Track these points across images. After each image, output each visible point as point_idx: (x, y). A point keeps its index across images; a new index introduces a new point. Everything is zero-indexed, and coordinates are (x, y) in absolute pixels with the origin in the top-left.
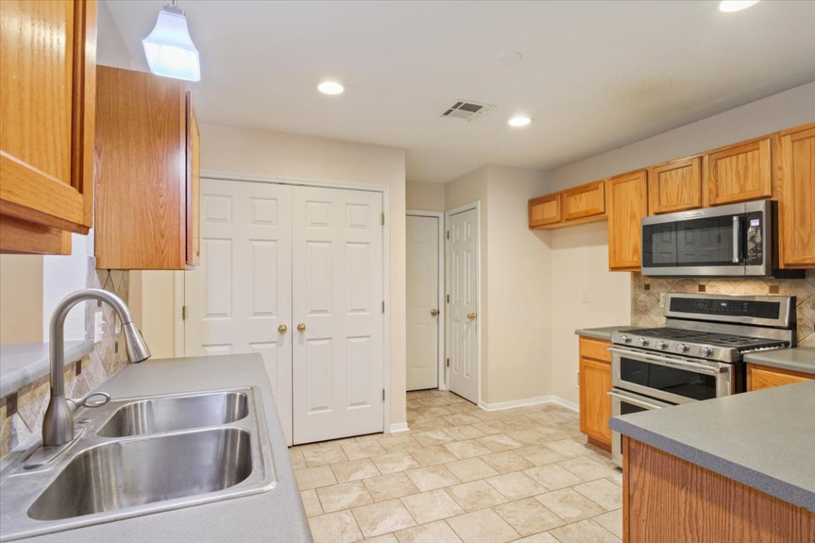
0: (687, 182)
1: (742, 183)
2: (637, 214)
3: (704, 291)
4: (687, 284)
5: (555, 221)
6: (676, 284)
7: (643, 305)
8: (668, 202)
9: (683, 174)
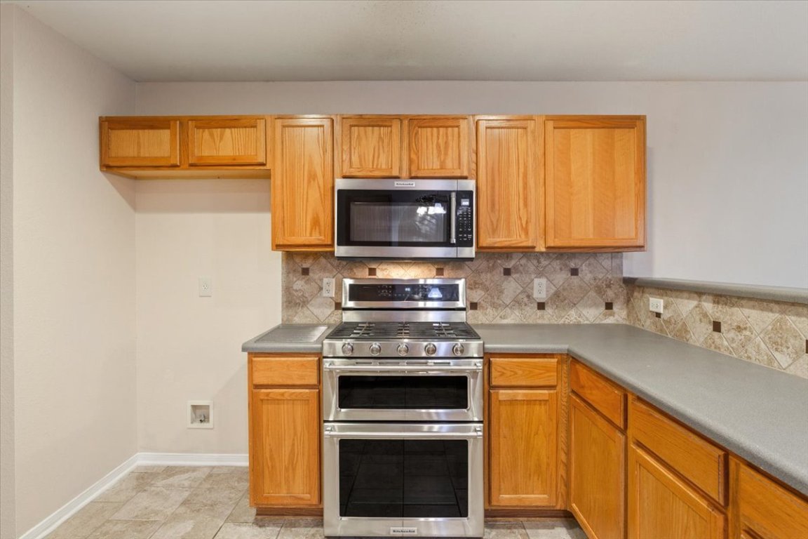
0: (385, 144)
1: (442, 159)
2: (319, 174)
3: (375, 275)
4: (356, 267)
5: (169, 164)
6: (343, 267)
7: (300, 294)
8: (361, 165)
9: (380, 134)
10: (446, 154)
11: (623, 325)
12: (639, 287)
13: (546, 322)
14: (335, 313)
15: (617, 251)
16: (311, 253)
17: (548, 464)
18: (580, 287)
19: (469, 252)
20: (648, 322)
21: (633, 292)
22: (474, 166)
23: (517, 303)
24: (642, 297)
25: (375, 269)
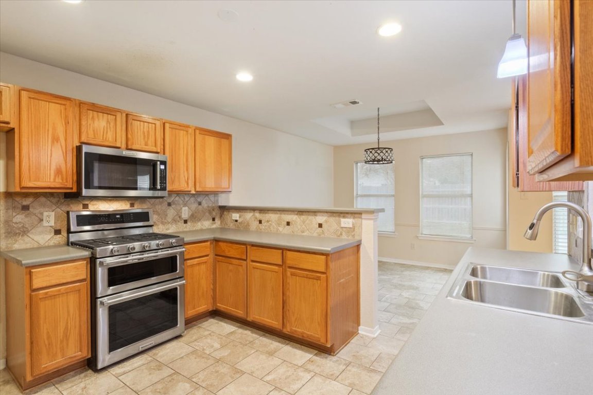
0: (112, 126)
1: (146, 141)
3: (89, 208)
7: (20, 226)
8: (95, 136)
9: (108, 119)
10: (148, 138)
11: (219, 228)
12: (227, 209)
13: (187, 230)
14: (54, 238)
15: (215, 193)
16: (31, 193)
17: (207, 291)
18: (202, 211)
19: (164, 193)
20: (232, 225)
21: (224, 212)
22: (162, 147)
23: (174, 221)
24: (228, 214)
25: (87, 205)
